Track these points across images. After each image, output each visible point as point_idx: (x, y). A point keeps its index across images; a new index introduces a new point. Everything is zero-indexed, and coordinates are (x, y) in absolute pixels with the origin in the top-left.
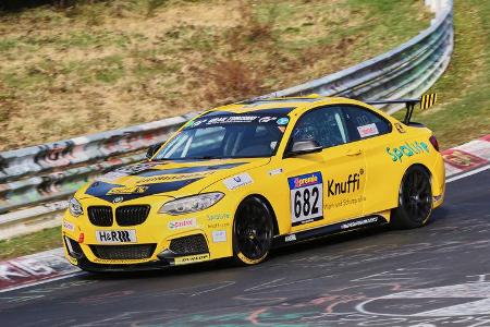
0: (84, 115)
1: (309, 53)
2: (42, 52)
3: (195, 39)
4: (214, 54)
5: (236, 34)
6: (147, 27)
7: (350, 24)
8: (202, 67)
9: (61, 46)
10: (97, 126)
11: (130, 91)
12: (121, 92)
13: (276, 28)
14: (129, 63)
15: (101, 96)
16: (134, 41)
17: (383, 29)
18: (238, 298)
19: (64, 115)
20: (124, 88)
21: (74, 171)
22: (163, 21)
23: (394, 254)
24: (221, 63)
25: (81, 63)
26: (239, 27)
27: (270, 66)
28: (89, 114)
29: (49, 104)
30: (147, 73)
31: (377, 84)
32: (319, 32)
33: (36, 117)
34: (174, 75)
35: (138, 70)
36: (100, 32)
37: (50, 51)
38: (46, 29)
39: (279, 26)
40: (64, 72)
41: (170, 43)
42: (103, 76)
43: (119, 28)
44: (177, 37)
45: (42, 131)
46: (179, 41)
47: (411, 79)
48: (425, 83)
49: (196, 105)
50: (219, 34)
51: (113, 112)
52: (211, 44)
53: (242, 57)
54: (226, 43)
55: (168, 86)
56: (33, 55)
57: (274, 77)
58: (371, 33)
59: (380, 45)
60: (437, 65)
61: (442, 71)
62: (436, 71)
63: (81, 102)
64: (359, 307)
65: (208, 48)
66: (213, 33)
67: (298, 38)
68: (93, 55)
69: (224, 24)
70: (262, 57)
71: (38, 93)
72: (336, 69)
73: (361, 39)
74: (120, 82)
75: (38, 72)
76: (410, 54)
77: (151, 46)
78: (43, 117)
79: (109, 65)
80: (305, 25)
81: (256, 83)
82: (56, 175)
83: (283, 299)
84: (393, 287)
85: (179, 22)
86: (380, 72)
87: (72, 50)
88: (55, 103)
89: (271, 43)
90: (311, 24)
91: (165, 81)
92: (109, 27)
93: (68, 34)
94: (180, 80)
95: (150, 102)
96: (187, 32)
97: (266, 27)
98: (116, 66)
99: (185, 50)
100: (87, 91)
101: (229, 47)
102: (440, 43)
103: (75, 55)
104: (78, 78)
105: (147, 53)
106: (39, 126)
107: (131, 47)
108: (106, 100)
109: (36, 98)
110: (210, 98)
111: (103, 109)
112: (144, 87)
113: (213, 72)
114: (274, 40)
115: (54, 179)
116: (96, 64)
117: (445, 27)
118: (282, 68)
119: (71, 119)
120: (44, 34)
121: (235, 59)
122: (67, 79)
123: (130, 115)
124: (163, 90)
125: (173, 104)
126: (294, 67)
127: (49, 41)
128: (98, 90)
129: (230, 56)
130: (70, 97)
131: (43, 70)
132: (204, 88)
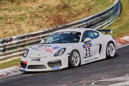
0: (16, 30)
1: (80, 12)
2: (4, 13)
3: (47, 8)
4: (53, 12)
5: (59, 7)
6: (34, 5)
7: (91, 4)
8: (49, 16)
9: (9, 11)
10: (19, 33)
11: (29, 23)
12: (26, 23)
13: (70, 5)
14: (28, 15)
15: (21, 25)
16: (30, 9)
17: (101, 5)
18: (58, 81)
19: (10, 30)
20: (27, 22)
21: (13, 46)
22: (38, 3)
23: (103, 69)
24: (55, 15)
25: (15, 15)
26: (60, 5)
27: (68, 16)
28: (17, 30)
29: (6, 27)
30: (33, 18)
31: (99, 21)
32: (82, 6)
33: (2, 31)
34: (41, 19)
35: (31, 17)
36: (20, 7)
37: (6, 12)
38: (5, 6)
39: (71, 4)
40: (10, 18)
41: (40, 9)
42: (21, 19)
43: (26, 5)
44: (42, 8)
45: (4, 35)
46: (43, 9)
47: (109, 19)
48: (112, 20)
49: (47, 27)
50: (54, 7)
51: (24, 29)
52: (52, 10)
53: (61, 13)
54: (56, 9)
55: (39, 22)
56: (1, 13)
57: (70, 19)
58: (97, 6)
59: (100, 9)
60: (116, 15)
61: (117, 17)
62: (116, 17)
63: (15, 26)
64: (93, 84)
65: (51, 11)
66: (52, 7)
67: (77, 8)
68: (18, 13)
69: (55, 4)
70: (66, 13)
71: (3, 24)
72: (87, 16)
73: (94, 8)
74: (26, 21)
75: (3, 18)
76: (108, 12)
77: (34, 10)
78: (4, 31)
79: (23, 16)
80: (78, 4)
81: (65, 20)
82: (7, 47)
83: (71, 81)
84: (102, 78)
85: (43, 3)
86: (100, 17)
87: (12, 12)
88: (7, 27)
89: (69, 9)
90: (80, 4)
91: (39, 20)
92: (23, 5)
93: (11, 7)
94: (43, 20)
95: (34, 26)
96: (45, 6)
97: (67, 5)
98: (25, 16)
99: (44, 11)
100: (16, 23)
101: (57, 10)
102: (117, 9)
103: (13, 13)
104: (14, 20)
105: (33, 12)
106: (3, 33)
107: (29, 11)
108: (22, 26)
109: (2, 25)
110: (52, 25)
111: (21, 29)
112: (33, 22)
113: (52, 17)
114: (70, 8)
115: (7, 48)
116: (19, 16)
117: (118, 4)
118: (72, 16)
119: (12, 31)
120: (4, 7)
121: (58, 14)
122: (11, 20)
123: (29, 30)
124: (38, 23)
125: (41, 27)
126: (75, 16)
127: (6, 9)
128: (20, 23)
129: (57, 13)
130: (12, 25)
131: (4, 18)
132: (50, 22)
